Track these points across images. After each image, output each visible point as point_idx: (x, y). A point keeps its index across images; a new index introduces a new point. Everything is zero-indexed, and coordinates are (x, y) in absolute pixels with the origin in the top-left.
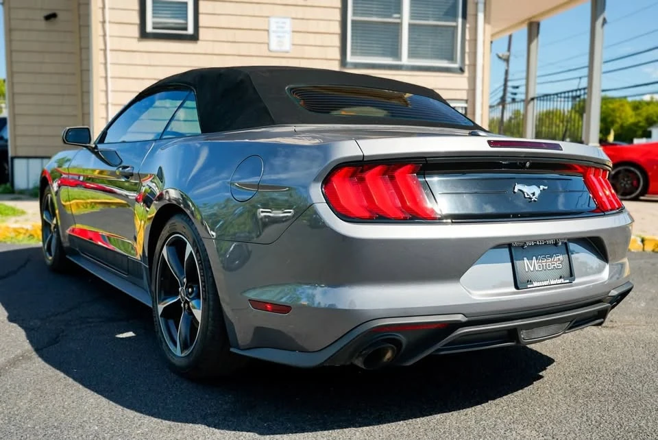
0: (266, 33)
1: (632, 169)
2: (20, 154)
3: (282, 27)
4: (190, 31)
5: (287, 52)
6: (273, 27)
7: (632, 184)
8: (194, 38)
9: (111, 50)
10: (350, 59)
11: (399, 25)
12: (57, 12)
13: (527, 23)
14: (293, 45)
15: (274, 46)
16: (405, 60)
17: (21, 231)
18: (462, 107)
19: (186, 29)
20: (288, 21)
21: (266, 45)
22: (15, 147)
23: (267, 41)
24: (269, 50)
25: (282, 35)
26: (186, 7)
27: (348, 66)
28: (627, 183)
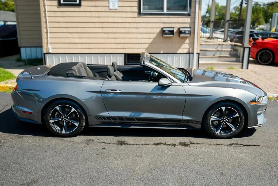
0: (108, 2)
1: (268, 52)
2: (22, 46)
4: (78, 2)
5: (116, 10)
7: (268, 58)
8: (79, 5)
9: (48, 11)
14: (119, 6)
15: (111, 7)
16: (165, 11)
17: (12, 88)
18: (189, 31)
19: (76, 1)
21: (108, 7)
22: (21, 43)
23: (108, 5)
24: (109, 9)
25: (114, 2)
27: (141, 14)
28: (266, 58)
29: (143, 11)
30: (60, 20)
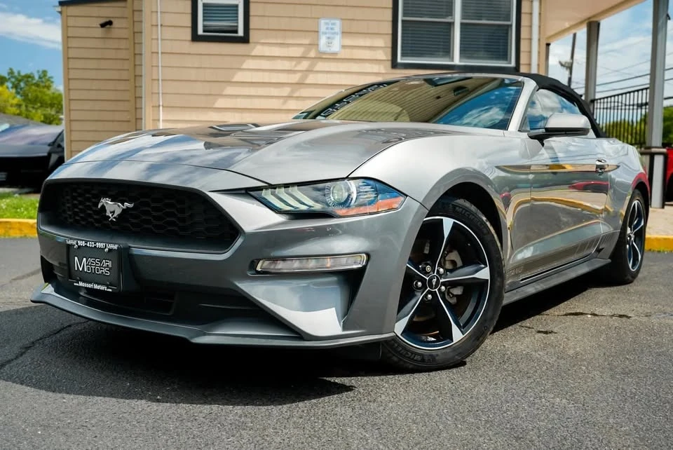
0: (315, 34)
3: (332, 29)
4: (241, 33)
5: (336, 54)
6: (323, 28)
8: (245, 40)
9: (163, 54)
10: (399, 60)
11: (451, 24)
12: (112, 20)
13: (587, 22)
14: (343, 46)
15: (322, 48)
16: (457, 60)
19: (236, 32)
20: (338, 22)
21: (315, 47)
22: (71, 152)
23: (316, 43)
24: (319, 52)
25: (331, 36)
26: (237, 10)
27: (398, 67)
29: (401, 59)
30: (193, 74)
